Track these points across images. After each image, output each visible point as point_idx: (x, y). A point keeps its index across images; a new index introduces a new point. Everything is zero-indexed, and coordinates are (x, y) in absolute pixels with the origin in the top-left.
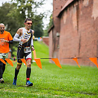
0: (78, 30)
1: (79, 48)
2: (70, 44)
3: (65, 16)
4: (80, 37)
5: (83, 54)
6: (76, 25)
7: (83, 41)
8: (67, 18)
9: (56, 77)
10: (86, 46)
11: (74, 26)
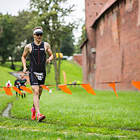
0: (119, 43)
1: (122, 68)
2: (110, 63)
3: (102, 26)
4: (123, 53)
5: (127, 75)
6: (117, 37)
7: (126, 57)
8: (105, 28)
9: (91, 108)
10: (131, 64)
11: (115, 39)
